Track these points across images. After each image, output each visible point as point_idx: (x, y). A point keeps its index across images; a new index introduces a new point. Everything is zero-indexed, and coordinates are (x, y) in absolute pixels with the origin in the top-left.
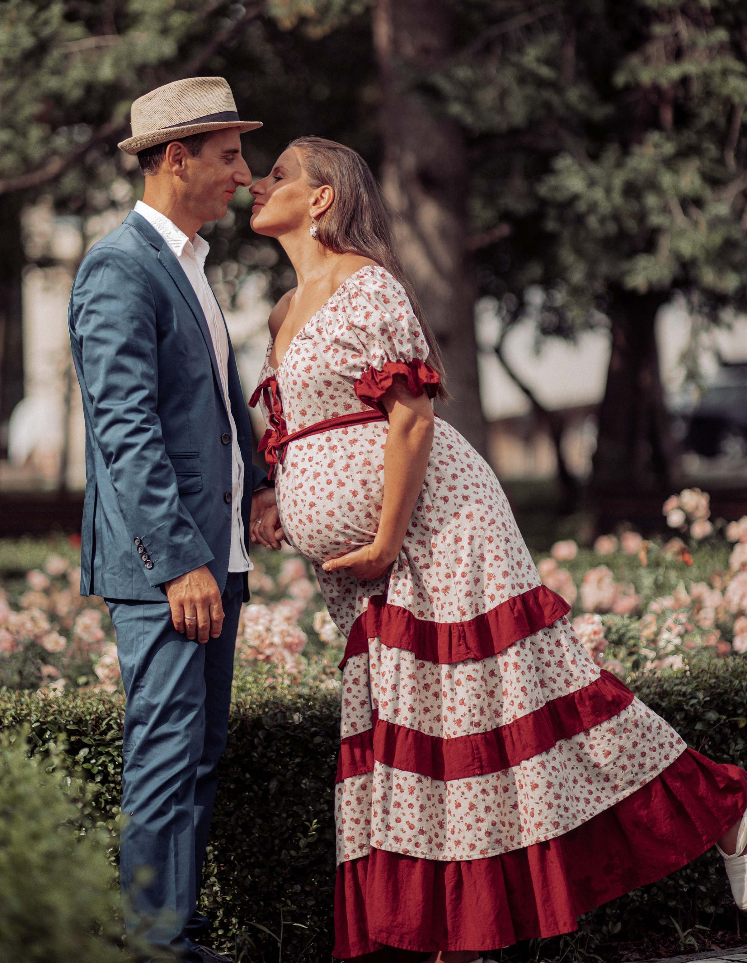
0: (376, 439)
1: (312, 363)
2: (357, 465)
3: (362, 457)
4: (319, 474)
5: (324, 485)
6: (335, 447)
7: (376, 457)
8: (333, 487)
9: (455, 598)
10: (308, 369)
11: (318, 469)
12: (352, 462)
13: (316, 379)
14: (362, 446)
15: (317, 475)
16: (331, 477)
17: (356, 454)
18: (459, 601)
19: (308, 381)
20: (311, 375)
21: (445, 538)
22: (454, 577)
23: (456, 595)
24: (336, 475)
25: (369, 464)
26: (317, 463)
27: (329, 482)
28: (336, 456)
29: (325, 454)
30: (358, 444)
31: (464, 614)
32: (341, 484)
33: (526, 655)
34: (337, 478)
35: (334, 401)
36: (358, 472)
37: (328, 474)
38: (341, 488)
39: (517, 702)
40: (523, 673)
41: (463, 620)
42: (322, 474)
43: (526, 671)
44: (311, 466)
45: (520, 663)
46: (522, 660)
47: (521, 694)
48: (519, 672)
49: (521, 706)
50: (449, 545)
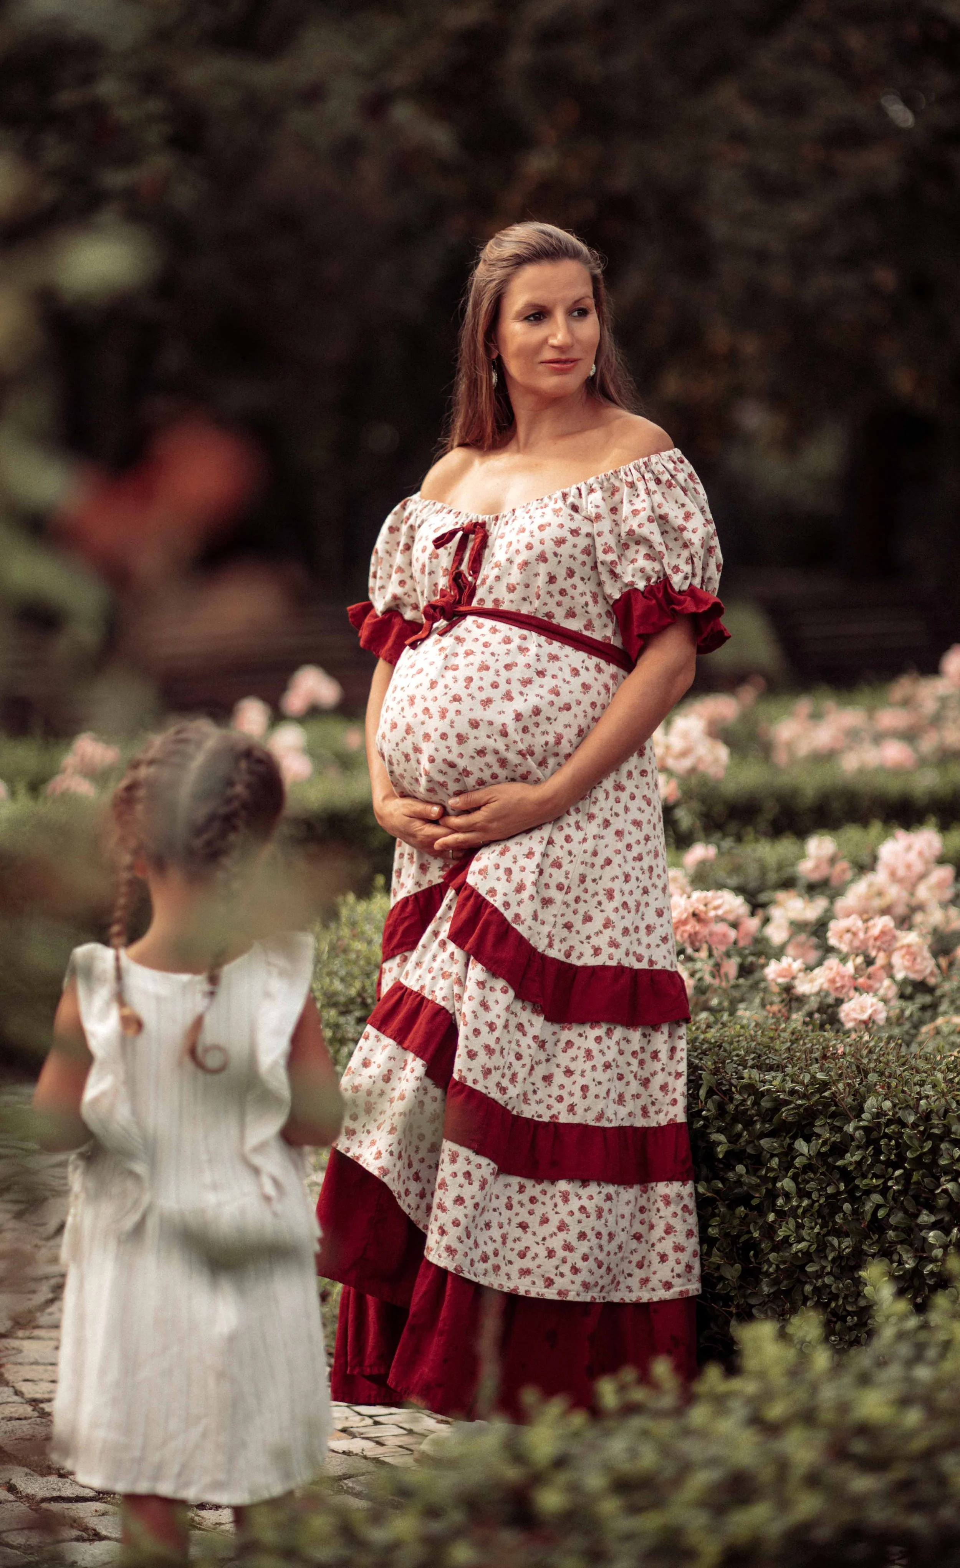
0: (582, 672)
1: (569, 536)
2: (541, 686)
3: (554, 682)
4: (487, 668)
5: (486, 684)
6: (527, 649)
7: (571, 692)
8: (496, 694)
9: (552, 919)
10: (560, 542)
11: (491, 661)
12: (537, 680)
13: (561, 559)
14: (561, 669)
15: (485, 667)
16: (502, 681)
17: (549, 674)
18: (554, 925)
19: (549, 555)
20: (559, 551)
21: (585, 840)
22: (566, 893)
23: (555, 916)
24: (508, 682)
25: (558, 694)
26: (493, 654)
27: (495, 685)
28: (521, 660)
29: (509, 650)
30: (557, 664)
31: (550, 945)
32: (508, 697)
33: (609, 1048)
34: (508, 687)
35: (561, 598)
36: (537, 695)
37: (498, 675)
38: (505, 701)
39: (568, 1100)
40: (594, 1068)
41: (546, 953)
42: (492, 671)
43: (600, 1068)
44: (483, 653)
45: (595, 1053)
46: (601, 1051)
47: (578, 1093)
48: (589, 1064)
49: (571, 1108)
50: (585, 852)
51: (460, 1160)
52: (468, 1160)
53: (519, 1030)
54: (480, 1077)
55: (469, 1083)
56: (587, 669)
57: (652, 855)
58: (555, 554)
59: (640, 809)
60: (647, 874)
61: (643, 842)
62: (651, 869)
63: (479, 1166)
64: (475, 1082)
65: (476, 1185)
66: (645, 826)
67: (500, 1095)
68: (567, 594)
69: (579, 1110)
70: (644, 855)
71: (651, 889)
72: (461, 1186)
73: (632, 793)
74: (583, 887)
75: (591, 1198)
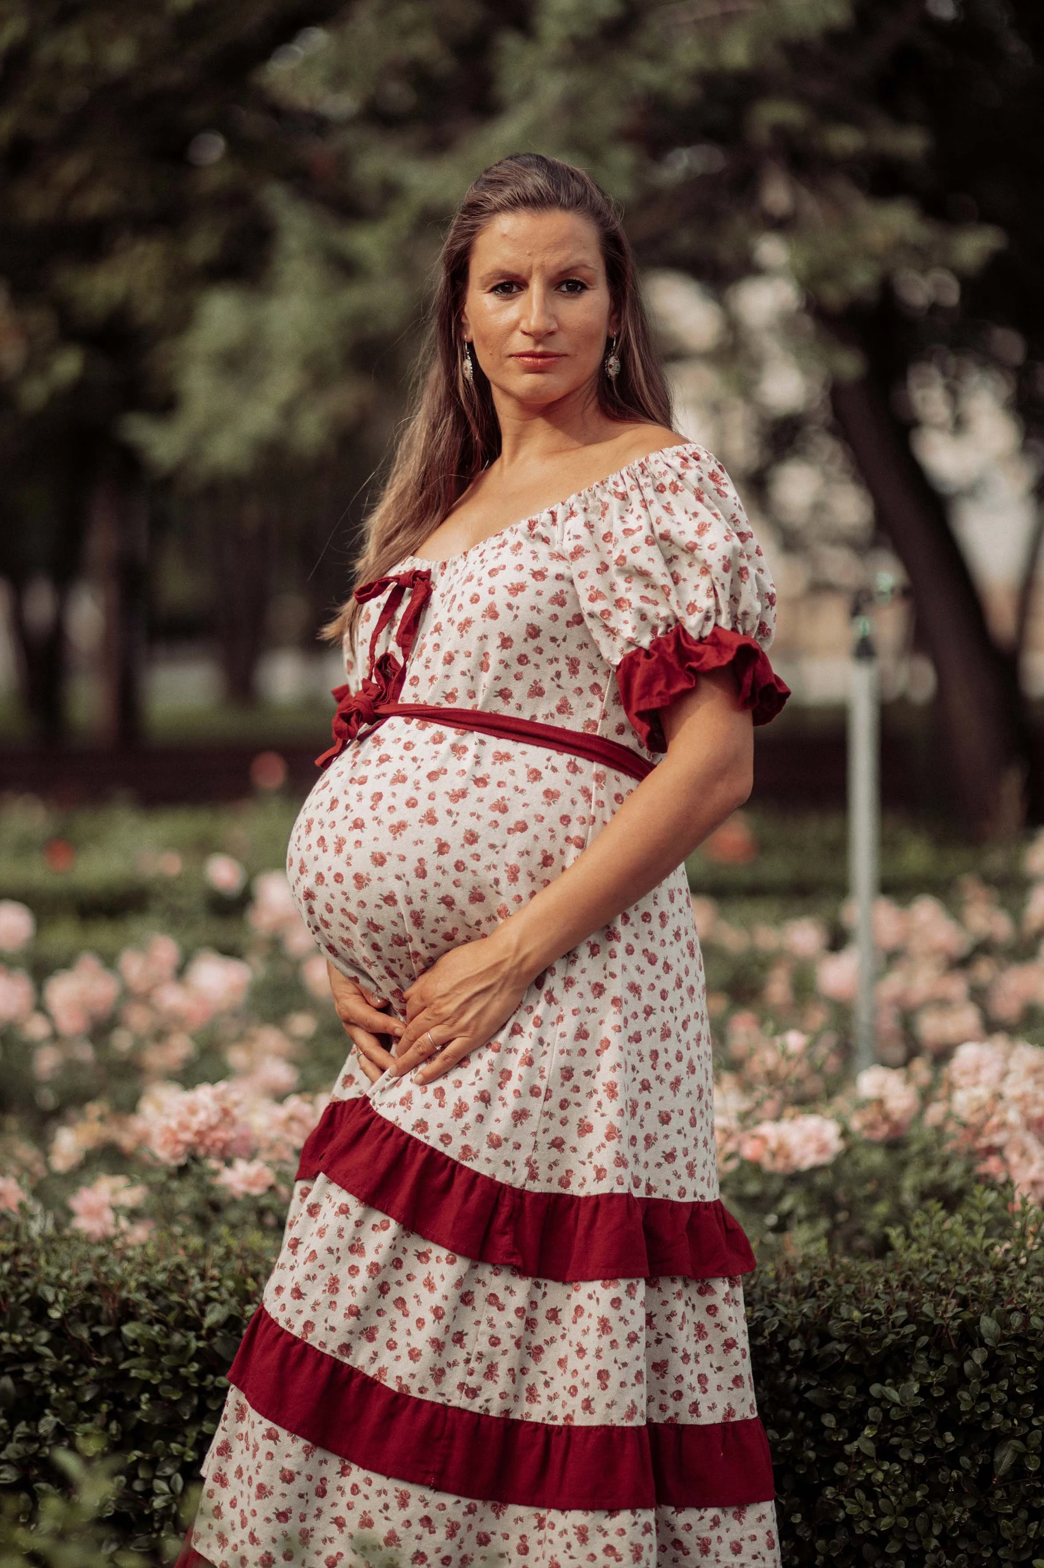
0: (546, 774)
1: (530, 581)
2: (481, 800)
3: (501, 793)
4: (404, 779)
5: (400, 803)
6: (465, 749)
7: (525, 805)
8: (412, 816)
9: (531, 1140)
10: (517, 589)
11: (409, 769)
12: (475, 792)
13: (519, 613)
14: (513, 772)
15: (401, 779)
16: (421, 797)
17: (493, 782)
18: (535, 1148)
19: (501, 608)
20: (514, 601)
21: (560, 1018)
22: (546, 1099)
23: (535, 1134)
24: (432, 797)
25: (504, 810)
26: (414, 759)
27: (412, 803)
28: (453, 765)
29: (437, 753)
30: (508, 765)
31: (533, 1176)
32: (431, 819)
33: (632, 1312)
34: (431, 804)
35: (521, 668)
36: (472, 814)
37: (418, 789)
38: (425, 824)
39: (583, 1394)
40: (613, 1344)
41: (526, 1188)
42: (409, 783)
43: (622, 1342)
44: (401, 758)
45: (613, 1323)
46: (621, 1319)
47: (595, 1383)
48: (606, 1339)
49: (587, 1405)
50: (563, 1035)
51: (413, 1502)
52: (423, 1500)
53: (490, 1303)
54: (430, 1383)
55: (415, 1393)
56: (554, 770)
57: (657, 1035)
58: (510, 606)
59: (638, 968)
60: (648, 1062)
61: (642, 1016)
62: (655, 1054)
63: (442, 1507)
64: (422, 1390)
65: (441, 1533)
66: (645, 993)
67: (468, 1400)
68: (528, 662)
69: (599, 1406)
70: (644, 1034)
71: (654, 1083)
72: (419, 1538)
73: (629, 945)
74: (569, 1085)
75: (622, 1532)
